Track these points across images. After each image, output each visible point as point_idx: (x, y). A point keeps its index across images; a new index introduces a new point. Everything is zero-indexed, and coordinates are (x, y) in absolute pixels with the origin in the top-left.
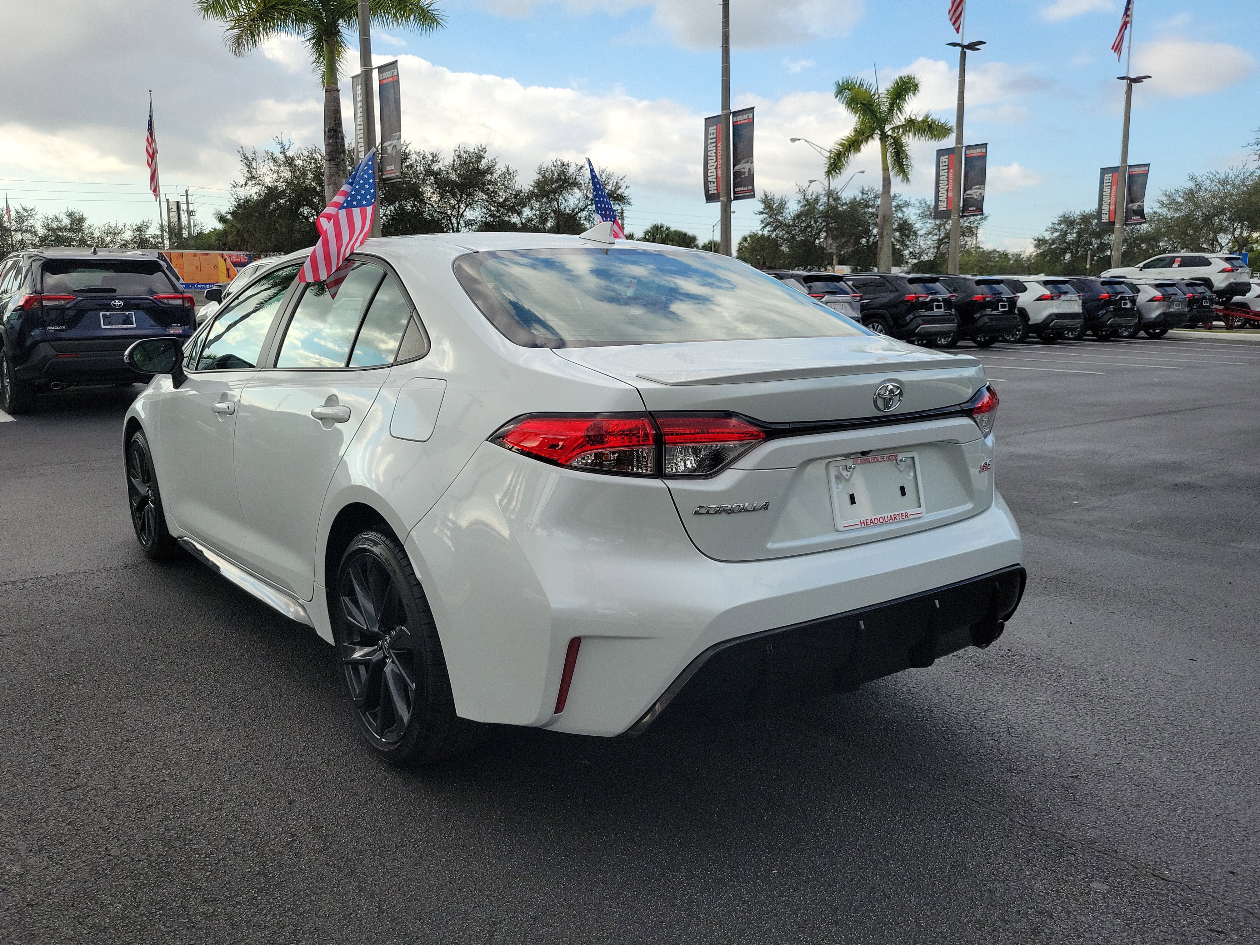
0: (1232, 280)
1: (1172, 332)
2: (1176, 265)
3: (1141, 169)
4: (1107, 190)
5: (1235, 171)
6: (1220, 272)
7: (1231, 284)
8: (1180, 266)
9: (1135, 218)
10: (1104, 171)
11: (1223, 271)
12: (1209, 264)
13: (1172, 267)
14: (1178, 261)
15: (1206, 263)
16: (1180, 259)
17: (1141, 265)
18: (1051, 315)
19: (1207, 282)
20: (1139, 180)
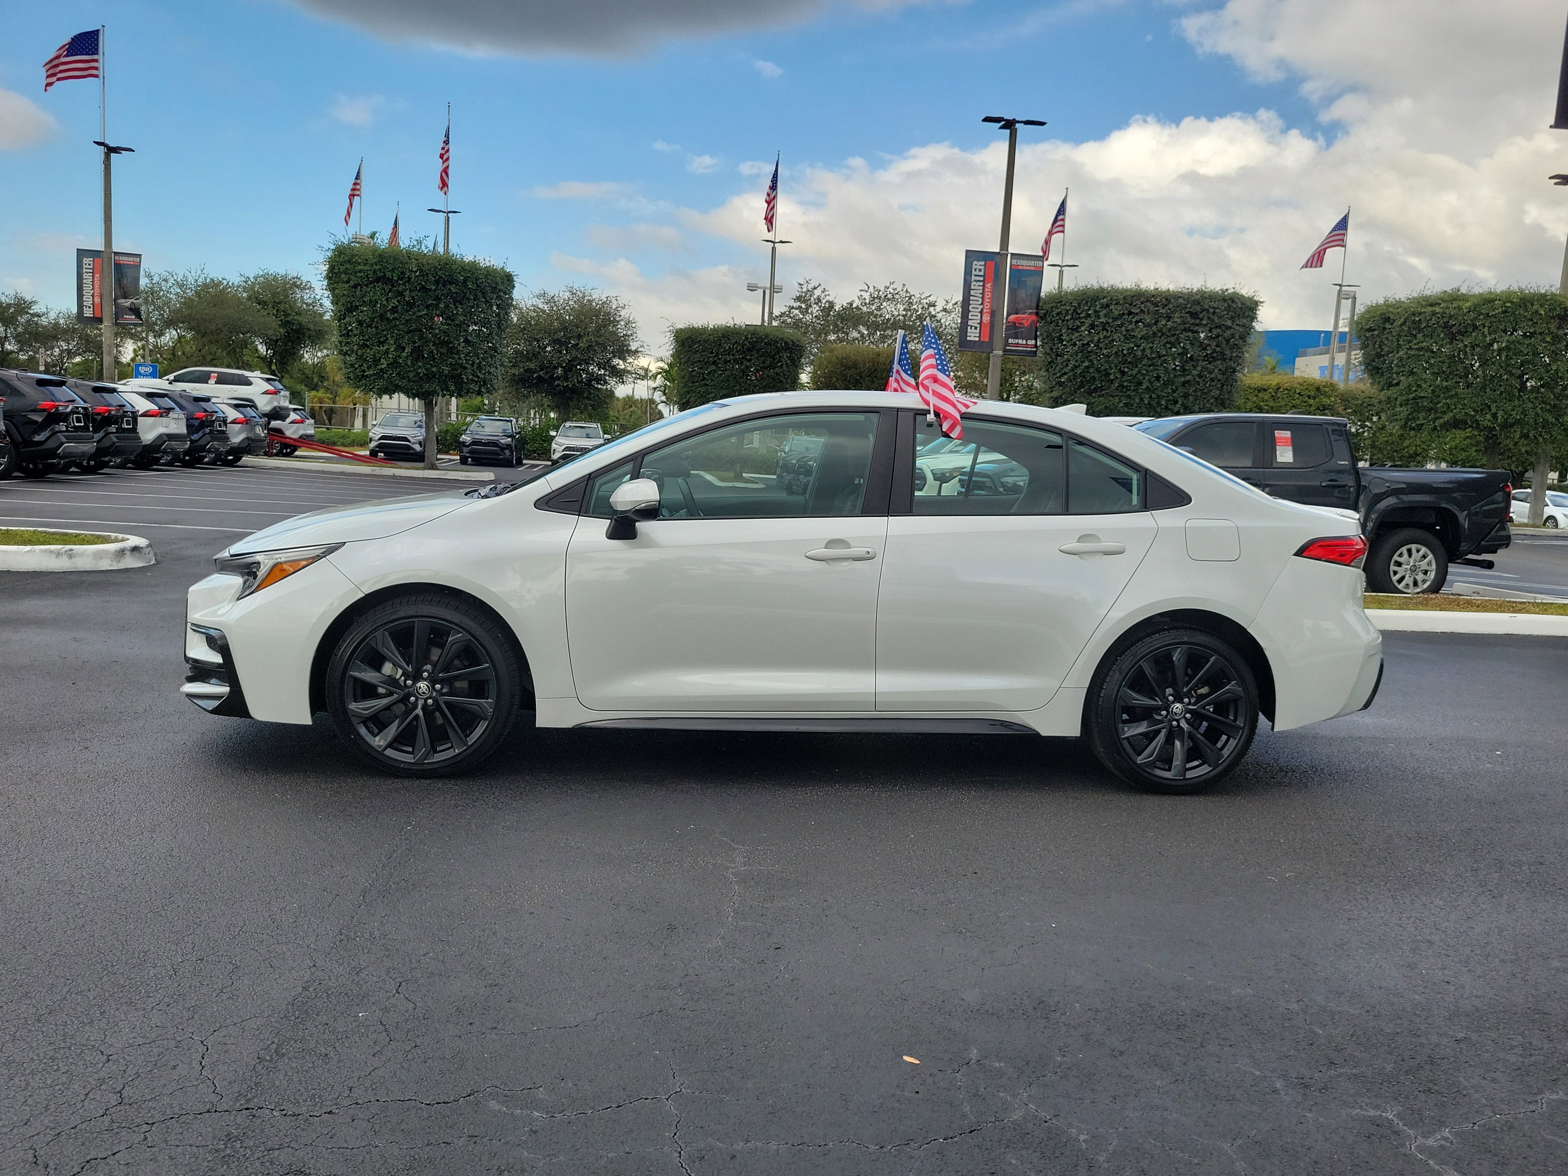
0: (276, 404)
1: (246, 459)
2: (212, 381)
3: (131, 259)
4: (87, 278)
5: (193, 274)
6: (263, 393)
7: (275, 408)
8: (216, 383)
9: (128, 317)
10: (81, 254)
11: (267, 393)
12: (249, 383)
13: (207, 383)
14: (214, 377)
15: (247, 382)
16: (216, 375)
17: (171, 377)
18: (160, 436)
19: (250, 404)
20: (130, 273)
